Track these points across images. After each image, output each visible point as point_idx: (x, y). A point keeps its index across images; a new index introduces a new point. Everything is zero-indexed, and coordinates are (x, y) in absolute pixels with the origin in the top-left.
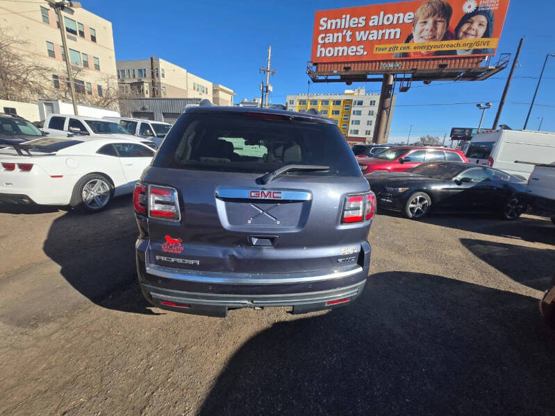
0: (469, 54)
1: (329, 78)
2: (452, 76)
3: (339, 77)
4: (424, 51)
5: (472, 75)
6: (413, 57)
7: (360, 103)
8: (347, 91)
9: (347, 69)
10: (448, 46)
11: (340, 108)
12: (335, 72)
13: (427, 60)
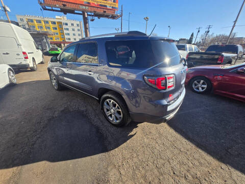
0: (111, 8)
1: (54, 8)
2: (107, 16)
3: (59, 9)
4: (96, 3)
5: (113, 17)
6: (92, 5)
7: (67, 24)
8: (57, 17)
9: (64, 5)
10: (104, 3)
11: (56, 26)
12: (58, 6)
13: (98, 8)
